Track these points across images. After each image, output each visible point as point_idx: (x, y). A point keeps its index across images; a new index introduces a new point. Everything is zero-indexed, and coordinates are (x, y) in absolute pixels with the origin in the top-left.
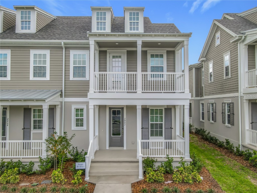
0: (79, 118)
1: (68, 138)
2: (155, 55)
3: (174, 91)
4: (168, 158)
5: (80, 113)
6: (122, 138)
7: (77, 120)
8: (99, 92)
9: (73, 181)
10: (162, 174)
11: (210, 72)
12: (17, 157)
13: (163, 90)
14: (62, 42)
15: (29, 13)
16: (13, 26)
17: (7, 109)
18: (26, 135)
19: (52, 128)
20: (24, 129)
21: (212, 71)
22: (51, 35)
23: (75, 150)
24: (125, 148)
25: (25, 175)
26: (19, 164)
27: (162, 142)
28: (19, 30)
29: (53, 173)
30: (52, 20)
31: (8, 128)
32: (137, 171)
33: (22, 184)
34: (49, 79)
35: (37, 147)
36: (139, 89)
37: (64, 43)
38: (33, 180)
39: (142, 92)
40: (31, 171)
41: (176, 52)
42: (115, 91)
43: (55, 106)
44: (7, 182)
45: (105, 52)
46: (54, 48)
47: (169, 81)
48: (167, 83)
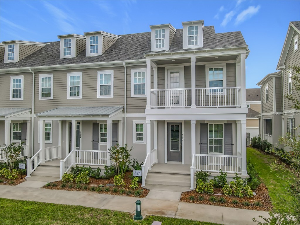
0: (140, 132)
1: (128, 149)
2: (214, 68)
3: (234, 106)
4: (222, 173)
5: (140, 128)
6: (180, 154)
7: (138, 134)
8: (158, 108)
9: (131, 186)
10: (211, 186)
11: (289, 82)
12: (88, 164)
13: (217, 105)
14: (124, 62)
15: (97, 38)
16: (84, 50)
17: (79, 124)
18: (95, 147)
19: (115, 141)
20: (93, 141)
21: (290, 81)
22: (115, 56)
23: (135, 162)
24: (183, 163)
25: (94, 179)
26: (89, 169)
27: (222, 158)
28: (89, 54)
29: (115, 178)
30: (117, 40)
31: (80, 140)
32: (189, 182)
33: (92, 185)
34: (113, 97)
35: (103, 158)
36: (194, 104)
37: (125, 63)
38: (100, 183)
39: (196, 108)
40: (99, 175)
41: (237, 65)
42: (171, 107)
43: (118, 121)
44: (81, 182)
45: (163, 68)
46: (117, 68)
47: (229, 95)
48: (227, 97)
